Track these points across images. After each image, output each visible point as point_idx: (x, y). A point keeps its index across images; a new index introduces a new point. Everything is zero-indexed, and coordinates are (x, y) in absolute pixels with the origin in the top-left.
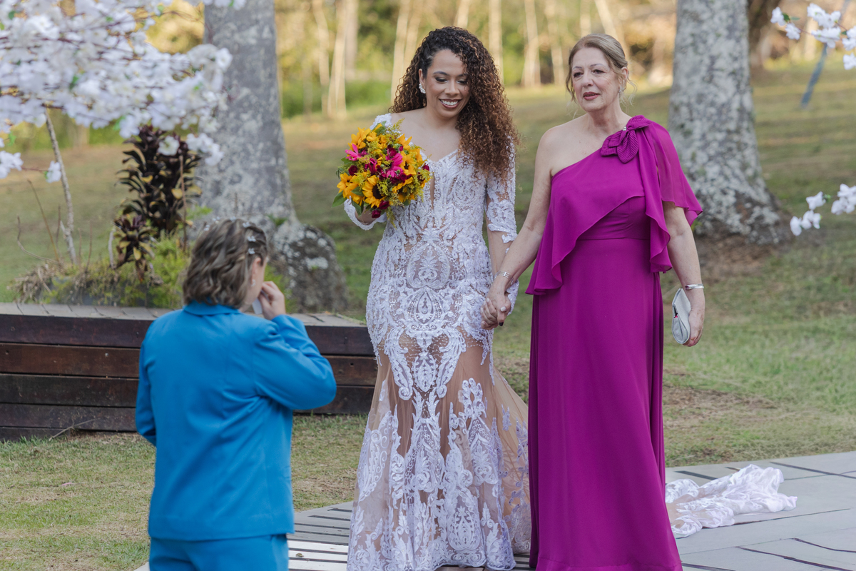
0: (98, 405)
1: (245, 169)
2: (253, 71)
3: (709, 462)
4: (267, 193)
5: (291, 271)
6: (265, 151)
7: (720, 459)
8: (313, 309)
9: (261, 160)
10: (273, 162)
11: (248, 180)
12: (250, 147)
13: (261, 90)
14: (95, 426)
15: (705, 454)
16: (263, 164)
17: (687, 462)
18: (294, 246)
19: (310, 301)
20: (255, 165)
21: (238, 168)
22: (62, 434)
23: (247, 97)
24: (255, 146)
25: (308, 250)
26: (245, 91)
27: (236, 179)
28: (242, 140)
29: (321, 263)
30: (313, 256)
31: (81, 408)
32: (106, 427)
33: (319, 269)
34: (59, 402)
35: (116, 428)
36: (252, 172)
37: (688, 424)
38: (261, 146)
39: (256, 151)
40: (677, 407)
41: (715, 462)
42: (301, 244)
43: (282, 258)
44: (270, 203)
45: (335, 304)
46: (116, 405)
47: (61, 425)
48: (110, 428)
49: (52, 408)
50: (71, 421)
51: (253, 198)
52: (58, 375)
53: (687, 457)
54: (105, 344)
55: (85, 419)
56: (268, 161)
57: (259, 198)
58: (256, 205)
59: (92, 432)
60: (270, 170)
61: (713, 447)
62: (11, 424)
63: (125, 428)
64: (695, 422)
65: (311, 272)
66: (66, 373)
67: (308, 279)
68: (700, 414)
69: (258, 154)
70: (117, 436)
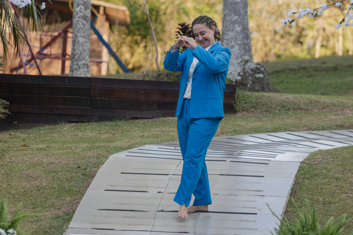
0: (140, 109)
1: (236, 44)
2: (239, 10)
3: (342, 129)
4: (243, 52)
5: (250, 78)
6: (243, 38)
7: (346, 129)
8: (258, 91)
9: (241, 41)
10: (245, 41)
11: (237, 47)
12: (237, 36)
13: (242, 17)
14: (138, 116)
15: (341, 127)
16: (242, 42)
17: (334, 129)
18: (252, 70)
19: (257, 88)
20: (239, 42)
21: (233, 43)
22: (127, 119)
23: (237, 20)
24: (239, 36)
25: (257, 71)
26: (236, 17)
27: (233, 47)
28: (235, 34)
29: (261, 76)
30: (258, 73)
31: (133, 110)
32: (142, 117)
33: (260, 78)
34: (126, 108)
35: (145, 117)
36: (238, 45)
37: (339, 118)
38: (241, 36)
39: (239, 37)
40: (337, 112)
41: (344, 129)
42: (254, 69)
43: (247, 74)
44: (244, 55)
45: (266, 90)
46: (146, 109)
47: (127, 116)
48: (143, 117)
49: (124, 110)
50: (130, 115)
51: (238, 53)
52: (126, 99)
53: (334, 127)
54: (142, 88)
55: (135, 114)
56: (244, 41)
57: (240, 53)
58: (239, 56)
59: (137, 118)
60: (245, 44)
61: (344, 125)
62: (110, 115)
63: (148, 117)
64: (342, 117)
65: (258, 79)
66: (129, 98)
67: (256, 81)
68: (345, 115)
69: (240, 39)
70: (146, 120)
